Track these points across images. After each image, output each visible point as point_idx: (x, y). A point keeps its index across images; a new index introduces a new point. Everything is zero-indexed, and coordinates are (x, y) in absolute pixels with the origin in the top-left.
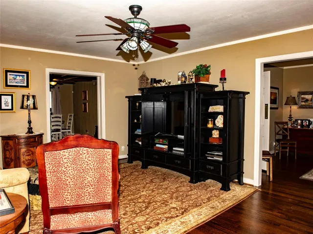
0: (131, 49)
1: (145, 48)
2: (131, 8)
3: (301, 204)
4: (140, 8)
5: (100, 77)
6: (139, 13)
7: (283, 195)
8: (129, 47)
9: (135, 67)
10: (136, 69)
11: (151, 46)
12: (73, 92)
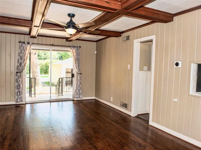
12: (96, 52)
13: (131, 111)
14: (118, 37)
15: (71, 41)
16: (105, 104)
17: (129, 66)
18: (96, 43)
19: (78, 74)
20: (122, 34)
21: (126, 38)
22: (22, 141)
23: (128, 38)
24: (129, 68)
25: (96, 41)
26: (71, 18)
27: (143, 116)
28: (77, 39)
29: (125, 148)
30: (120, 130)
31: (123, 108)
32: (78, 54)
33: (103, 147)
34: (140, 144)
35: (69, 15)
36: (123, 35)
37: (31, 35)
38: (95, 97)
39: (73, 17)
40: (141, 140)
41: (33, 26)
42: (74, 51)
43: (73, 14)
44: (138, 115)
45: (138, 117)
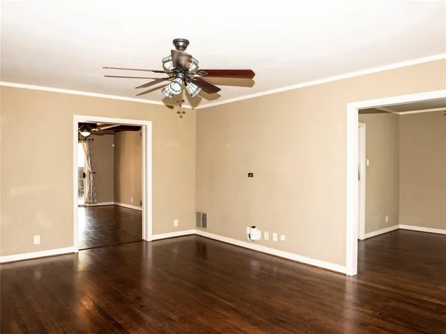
0: (174, 92)
1: (192, 92)
2: (176, 42)
3: (406, 300)
4: (187, 42)
5: (146, 126)
6: (184, 48)
7: (383, 287)
8: (171, 90)
9: (179, 115)
10: (181, 117)
11: (200, 89)
12: (113, 145)
19: (90, 173)
32: (90, 149)
42: (85, 144)
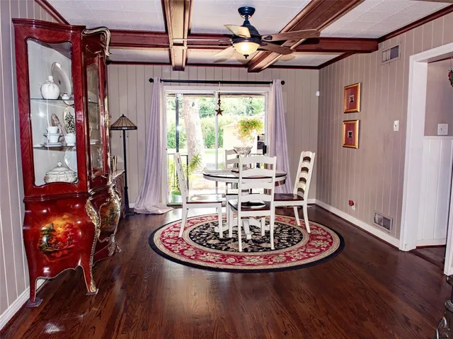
12: (318, 94)
13: (398, 237)
14: (370, 52)
15: (259, 70)
16: (338, 216)
17: (396, 122)
18: (318, 70)
20: (379, 44)
21: (389, 53)
22: (146, 281)
23: (395, 52)
24: (396, 129)
25: (319, 68)
26: (247, 18)
27: (431, 252)
28: (271, 66)
29: (365, 323)
30: (362, 281)
31: (379, 228)
33: (312, 314)
34: (407, 320)
35: (241, 11)
36: (383, 45)
37: (173, 64)
38: (317, 198)
39: (251, 15)
40: (413, 310)
41: (171, 44)
43: (249, 8)
44: (417, 247)
45: (417, 252)
